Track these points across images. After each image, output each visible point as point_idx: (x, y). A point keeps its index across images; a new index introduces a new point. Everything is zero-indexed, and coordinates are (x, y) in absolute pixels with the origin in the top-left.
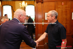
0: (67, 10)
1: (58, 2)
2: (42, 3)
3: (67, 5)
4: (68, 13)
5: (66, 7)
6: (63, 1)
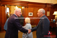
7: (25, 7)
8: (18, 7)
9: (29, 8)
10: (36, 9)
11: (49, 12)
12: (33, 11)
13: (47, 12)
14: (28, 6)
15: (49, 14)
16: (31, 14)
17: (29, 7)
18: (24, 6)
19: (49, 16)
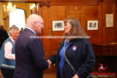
0: (81, 17)
1: (70, 6)
2: (48, 6)
3: (81, 10)
4: (82, 21)
5: (80, 14)
6: (75, 5)
7: (41, 6)
8: (15, 6)
9: (53, 8)
10: (74, 10)
11: (112, 15)
12: (63, 14)
13: (107, 15)
14: (48, 2)
15: (112, 21)
16: (59, 25)
17: (51, 3)
18: (36, 3)
19: (112, 26)
